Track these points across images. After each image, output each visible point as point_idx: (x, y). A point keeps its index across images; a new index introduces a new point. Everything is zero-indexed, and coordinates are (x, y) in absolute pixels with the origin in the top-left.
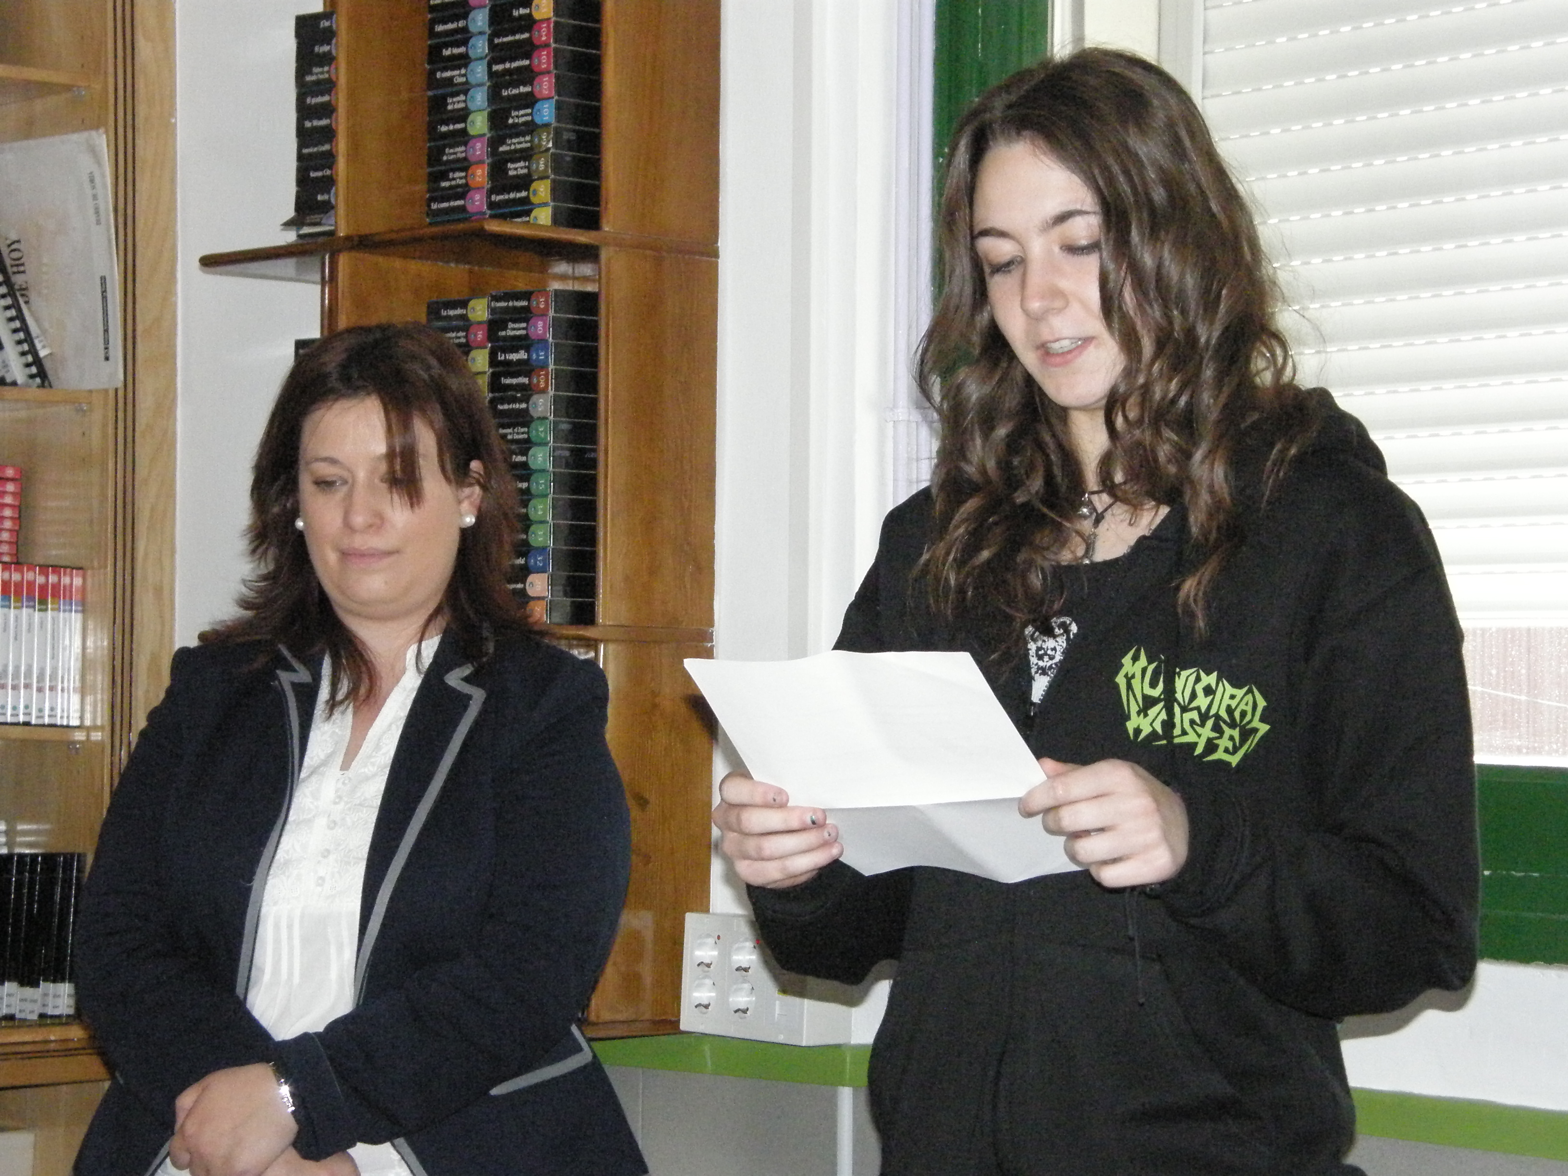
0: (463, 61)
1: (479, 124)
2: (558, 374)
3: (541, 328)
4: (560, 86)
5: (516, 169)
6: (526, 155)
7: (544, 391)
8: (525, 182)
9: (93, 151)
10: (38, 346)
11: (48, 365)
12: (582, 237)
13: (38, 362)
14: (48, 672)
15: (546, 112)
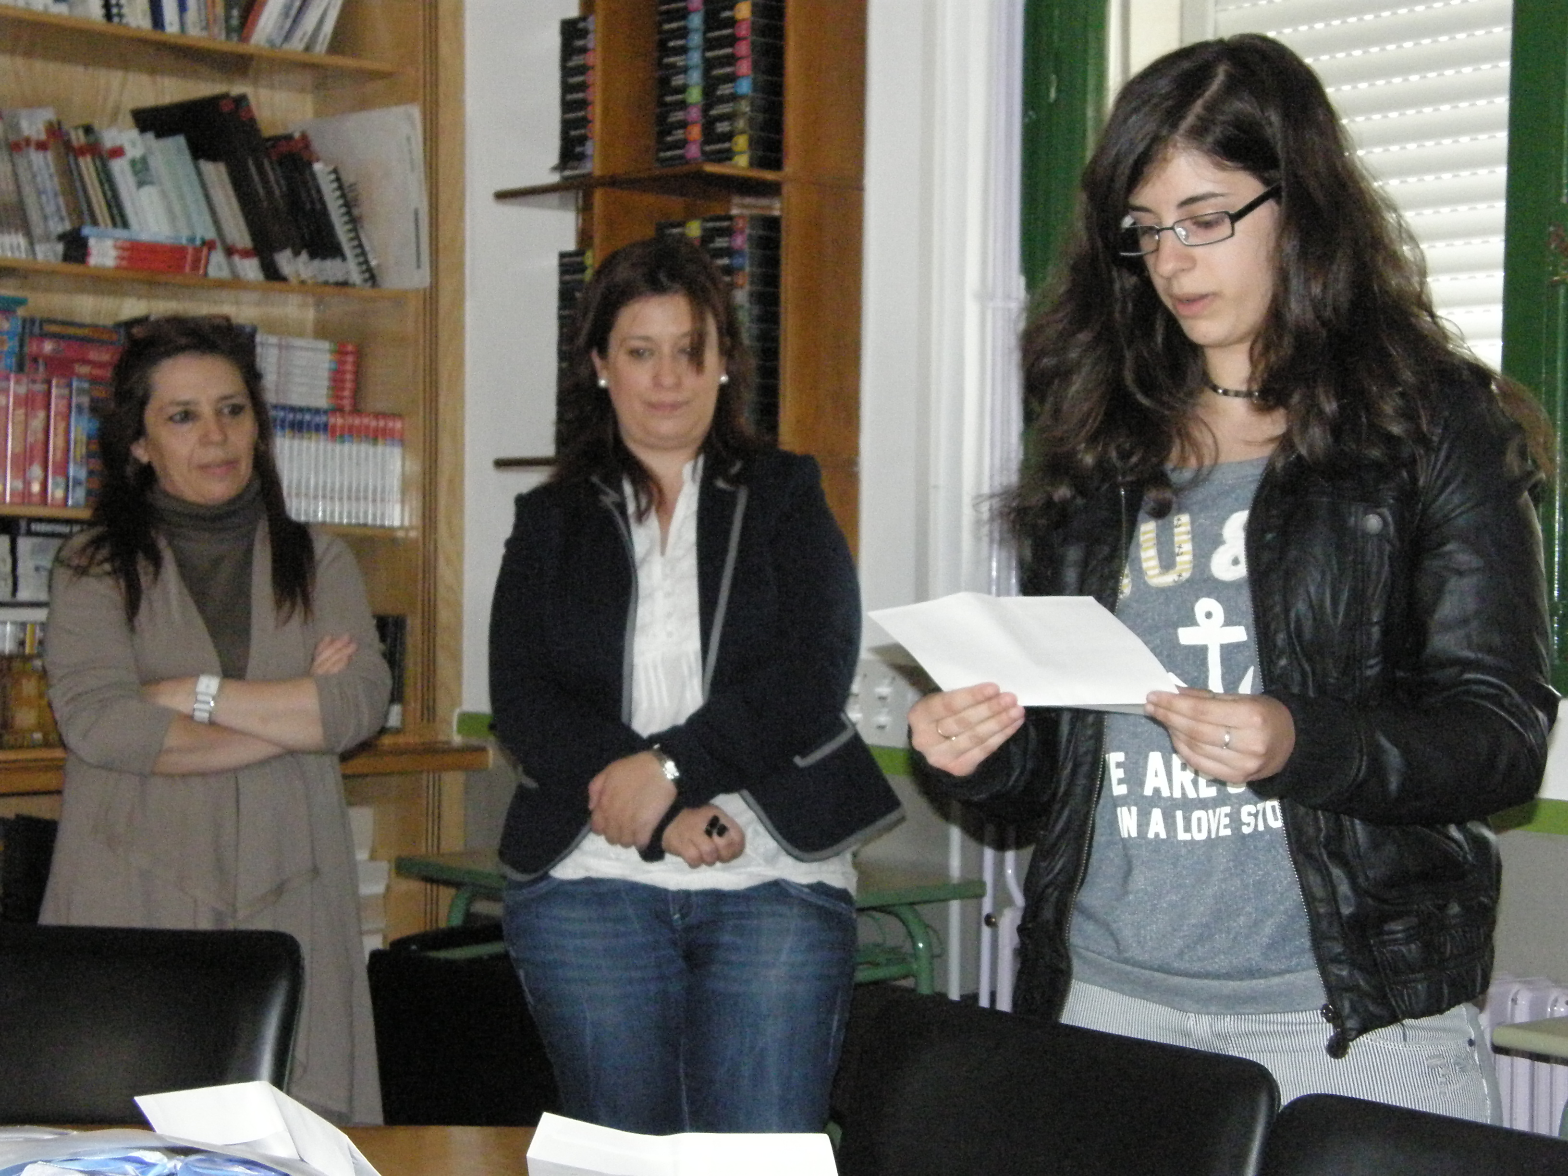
0: (683, 50)
1: (695, 95)
2: (752, 275)
3: (739, 241)
4: (755, 66)
5: (722, 127)
6: (729, 117)
7: (742, 287)
8: (729, 137)
9: (410, 117)
10: (370, 257)
11: (376, 272)
12: (769, 176)
13: (369, 270)
14: (379, 490)
15: (745, 86)
